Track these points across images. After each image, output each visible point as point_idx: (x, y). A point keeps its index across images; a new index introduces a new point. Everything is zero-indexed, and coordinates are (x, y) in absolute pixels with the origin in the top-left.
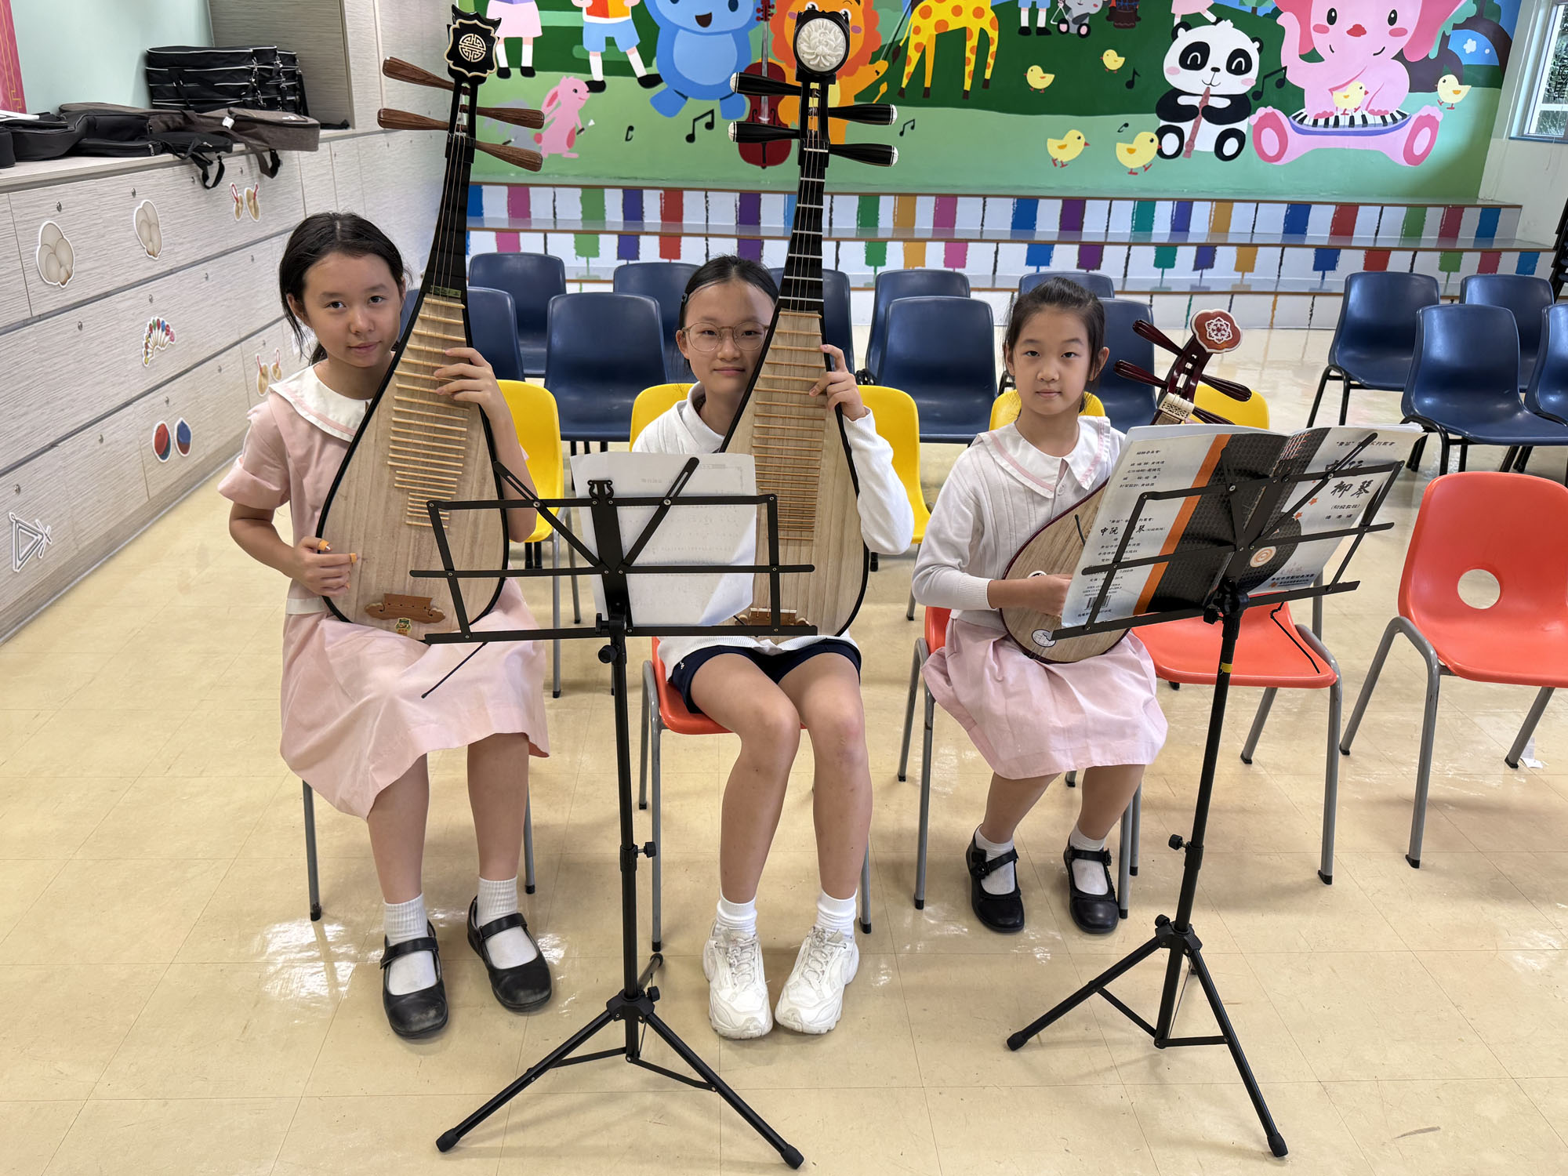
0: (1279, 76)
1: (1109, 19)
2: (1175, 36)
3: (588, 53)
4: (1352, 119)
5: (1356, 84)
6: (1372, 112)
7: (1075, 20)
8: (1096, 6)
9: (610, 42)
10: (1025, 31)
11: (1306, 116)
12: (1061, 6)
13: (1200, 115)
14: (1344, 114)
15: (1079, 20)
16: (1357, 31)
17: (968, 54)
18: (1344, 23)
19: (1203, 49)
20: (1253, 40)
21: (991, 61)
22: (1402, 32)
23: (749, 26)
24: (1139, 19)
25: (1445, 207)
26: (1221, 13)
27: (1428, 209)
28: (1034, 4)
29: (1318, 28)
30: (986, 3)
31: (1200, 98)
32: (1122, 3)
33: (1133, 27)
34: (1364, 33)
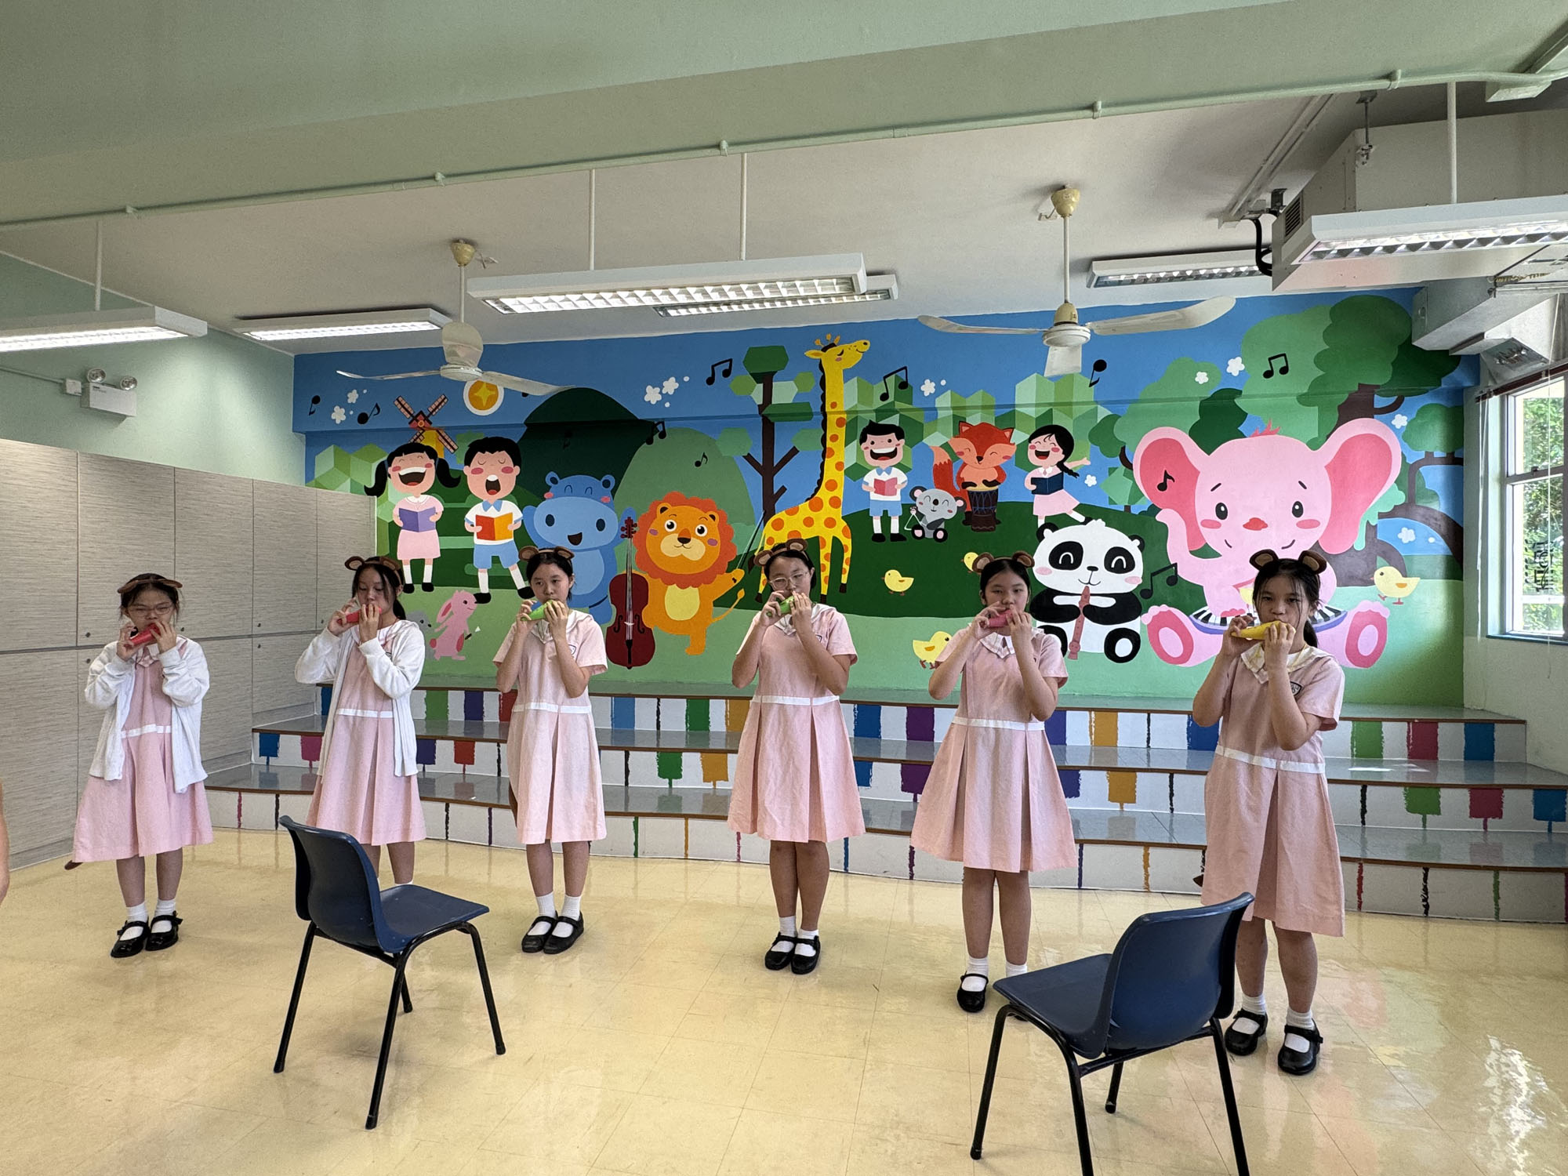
0: (1169, 573)
1: (965, 523)
2: (1041, 537)
3: (477, 571)
7: (930, 526)
8: (950, 511)
9: (496, 560)
10: (878, 538)
11: (1210, 615)
12: (913, 513)
13: (1082, 615)
15: (934, 526)
16: (1257, 524)
17: (823, 561)
18: (1238, 516)
19: (1076, 549)
20: (1132, 538)
21: (846, 567)
22: (1313, 524)
23: (614, 543)
24: (998, 522)
25: (1408, 721)
26: (1090, 513)
27: (1384, 723)
28: (885, 512)
29: (1208, 524)
30: (837, 514)
31: (1080, 597)
32: (978, 508)
33: (992, 530)
34: (1265, 526)
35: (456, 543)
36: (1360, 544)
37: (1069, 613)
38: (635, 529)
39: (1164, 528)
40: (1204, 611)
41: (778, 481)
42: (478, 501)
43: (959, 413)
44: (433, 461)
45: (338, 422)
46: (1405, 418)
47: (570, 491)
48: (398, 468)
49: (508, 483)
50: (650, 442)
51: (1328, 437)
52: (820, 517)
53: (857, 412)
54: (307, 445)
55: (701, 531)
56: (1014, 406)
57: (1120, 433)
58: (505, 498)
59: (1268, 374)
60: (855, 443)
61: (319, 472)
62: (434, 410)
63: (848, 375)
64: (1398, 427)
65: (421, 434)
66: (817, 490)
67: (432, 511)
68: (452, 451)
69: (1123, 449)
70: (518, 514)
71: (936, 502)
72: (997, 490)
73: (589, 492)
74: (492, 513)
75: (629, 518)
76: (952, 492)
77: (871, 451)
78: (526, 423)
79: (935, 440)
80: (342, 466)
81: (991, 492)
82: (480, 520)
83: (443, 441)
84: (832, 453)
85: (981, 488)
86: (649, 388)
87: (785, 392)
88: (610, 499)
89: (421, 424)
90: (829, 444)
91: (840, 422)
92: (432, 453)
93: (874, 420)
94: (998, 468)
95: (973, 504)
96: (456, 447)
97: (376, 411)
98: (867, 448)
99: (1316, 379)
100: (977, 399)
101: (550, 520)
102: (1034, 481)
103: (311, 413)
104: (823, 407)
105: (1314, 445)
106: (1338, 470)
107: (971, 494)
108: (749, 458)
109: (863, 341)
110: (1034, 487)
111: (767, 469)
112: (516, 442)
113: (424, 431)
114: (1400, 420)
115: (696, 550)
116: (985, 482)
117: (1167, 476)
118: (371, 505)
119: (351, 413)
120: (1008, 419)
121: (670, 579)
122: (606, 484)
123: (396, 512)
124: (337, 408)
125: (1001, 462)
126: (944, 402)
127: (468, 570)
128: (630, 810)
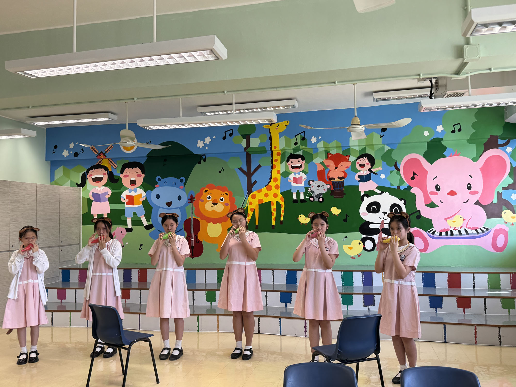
0: (417, 214)
1: (331, 194)
2: (363, 200)
3: (126, 218)
4: (460, 231)
5: (457, 217)
6: (469, 228)
7: (317, 196)
8: (325, 190)
9: (135, 214)
10: (295, 201)
11: (435, 231)
12: (310, 191)
13: (381, 232)
14: (455, 229)
15: (318, 196)
16: (452, 193)
17: (273, 211)
18: (445, 190)
19: (377, 205)
20: (401, 200)
21: (282, 214)
22: (476, 193)
23: (186, 205)
24: (345, 194)
25: (510, 273)
26: (383, 190)
27: (501, 274)
28: (298, 191)
29: (432, 193)
30: (278, 192)
31: (380, 224)
32: (336, 188)
33: (343, 197)
34: (456, 194)
35: (117, 207)
36: (495, 201)
37: (376, 231)
38: (194, 199)
39: (414, 195)
40: (433, 230)
41: (253, 179)
42: (127, 189)
43: (328, 150)
44: (106, 172)
45: (65, 156)
46: (511, 148)
47: (167, 184)
48: (91, 175)
49: (140, 181)
50: (200, 163)
51: (480, 156)
52: (271, 193)
53: (285, 150)
54: (51, 166)
55: (222, 200)
56: (349, 146)
57: (394, 156)
58: (139, 187)
59: (453, 132)
60: (285, 162)
61: (56, 178)
62: (107, 151)
63: (281, 135)
64: (508, 152)
65: (101, 161)
66: (269, 182)
67: (106, 193)
68: (115, 168)
69: (396, 163)
70: (144, 194)
71: (319, 186)
72: (344, 180)
73: (174, 185)
74: (133, 194)
75: (192, 195)
76: (325, 181)
77: (291, 165)
78: (147, 156)
79: (318, 160)
80: (66, 175)
81: (341, 182)
82: (128, 197)
83: (111, 163)
84: (275, 167)
85: (337, 180)
86: (199, 141)
87: (255, 142)
88: (183, 186)
89: (102, 157)
90: (274, 163)
91: (278, 154)
92: (106, 169)
93: (293, 153)
94: (344, 172)
95: (334, 187)
96: (116, 166)
97: (82, 151)
98: (289, 164)
99: (474, 133)
100: (334, 144)
101: (158, 196)
102: (359, 177)
103: (53, 153)
104: (271, 148)
105: (475, 160)
106: (485, 170)
107: (333, 182)
108: (241, 169)
109: (287, 121)
110: (359, 179)
111: (249, 174)
112: (143, 164)
113: (102, 159)
114: (509, 149)
115: (220, 208)
116: (339, 178)
117: (414, 174)
118: (80, 191)
119: (71, 152)
120: (347, 152)
121: (209, 220)
122: (182, 181)
123: (91, 194)
124: (65, 150)
125: (345, 169)
126: (320, 146)
127: (122, 218)
128: (195, 313)
